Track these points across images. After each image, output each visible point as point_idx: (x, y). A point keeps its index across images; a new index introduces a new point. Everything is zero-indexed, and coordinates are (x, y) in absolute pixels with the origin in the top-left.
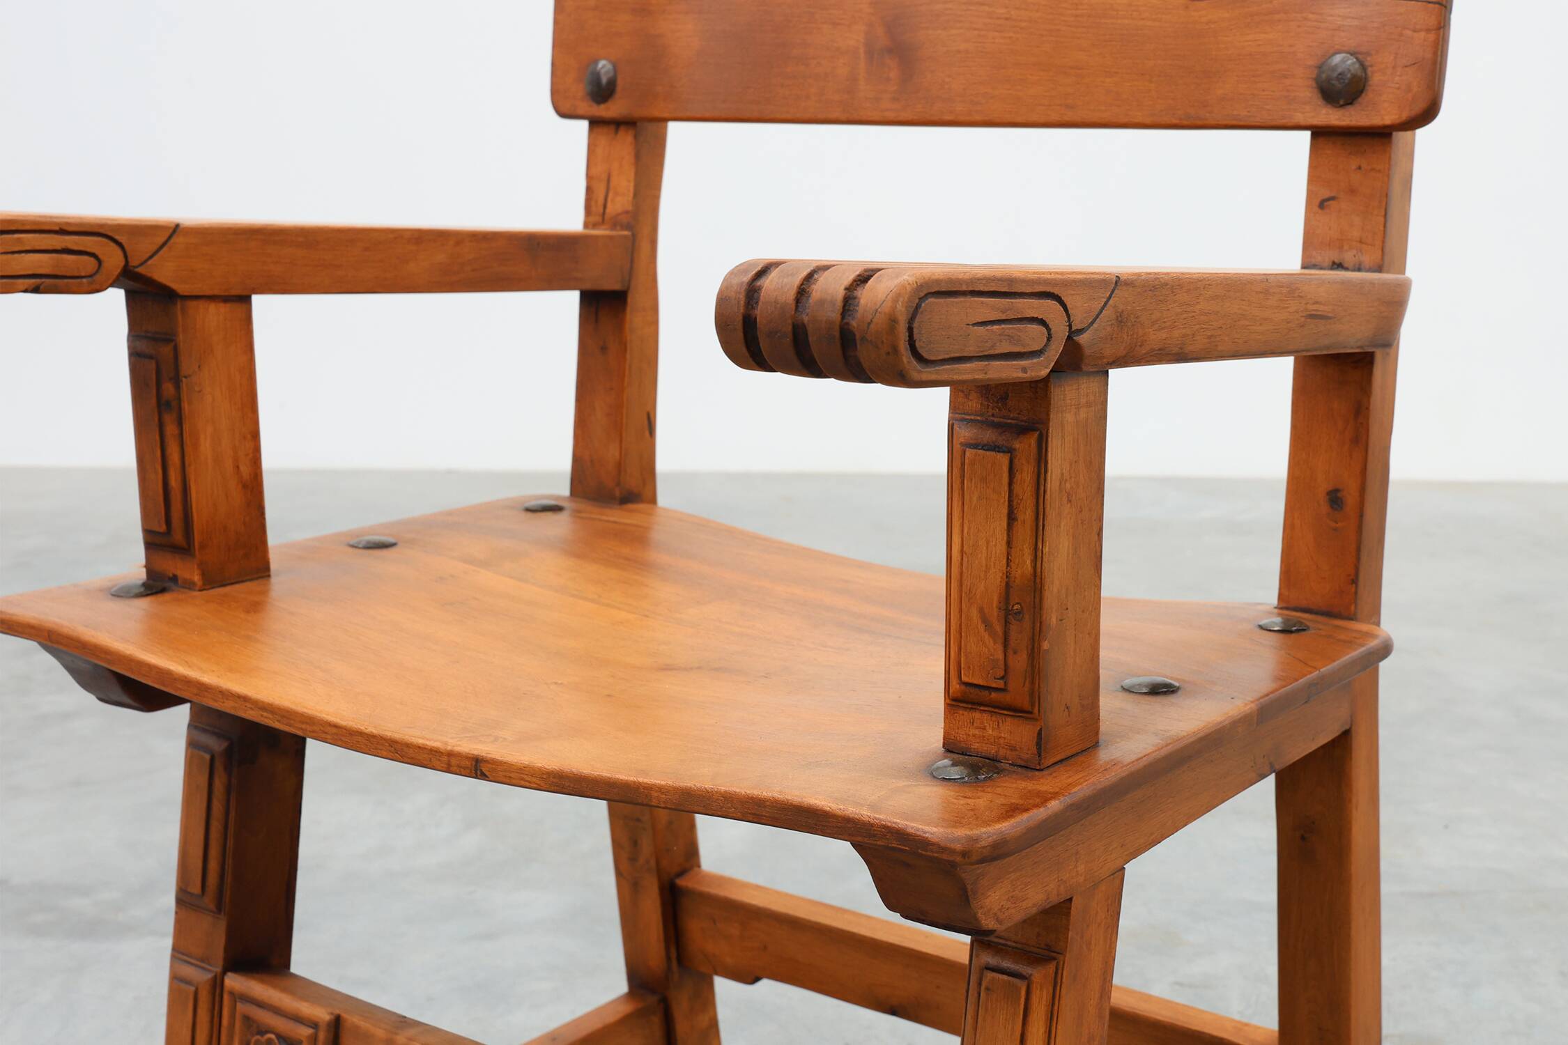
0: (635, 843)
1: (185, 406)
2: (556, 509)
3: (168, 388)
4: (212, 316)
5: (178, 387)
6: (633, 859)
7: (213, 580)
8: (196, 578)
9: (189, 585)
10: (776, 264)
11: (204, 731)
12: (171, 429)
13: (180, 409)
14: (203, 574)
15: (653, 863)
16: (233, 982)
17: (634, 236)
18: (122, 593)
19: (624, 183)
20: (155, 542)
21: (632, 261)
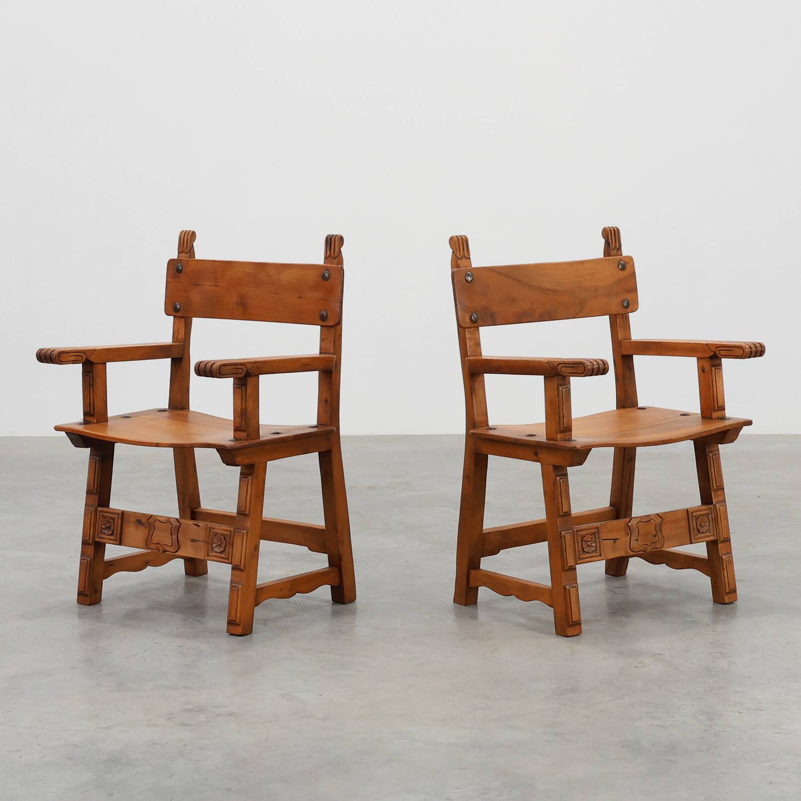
0: (184, 500)
1: (94, 385)
2: (165, 410)
3: (91, 381)
4: (100, 367)
5: (93, 381)
6: (183, 504)
7: (98, 422)
8: (95, 421)
9: (94, 423)
10: (203, 361)
11: (93, 455)
12: (91, 390)
13: (93, 386)
14: (97, 420)
15: (188, 505)
16: (99, 509)
17: (184, 344)
18: (80, 424)
19: (182, 331)
20: (86, 414)
21: (184, 350)
